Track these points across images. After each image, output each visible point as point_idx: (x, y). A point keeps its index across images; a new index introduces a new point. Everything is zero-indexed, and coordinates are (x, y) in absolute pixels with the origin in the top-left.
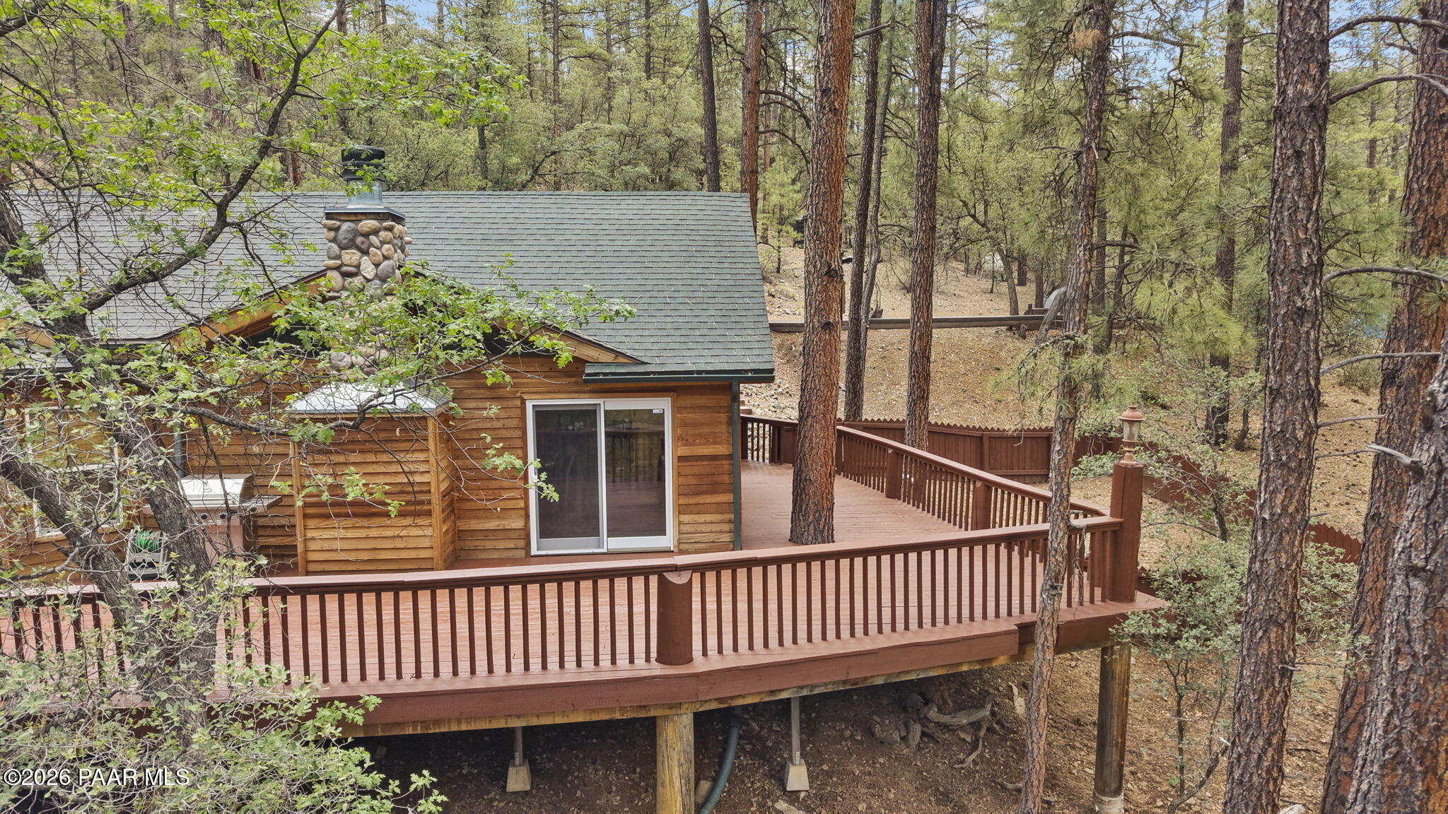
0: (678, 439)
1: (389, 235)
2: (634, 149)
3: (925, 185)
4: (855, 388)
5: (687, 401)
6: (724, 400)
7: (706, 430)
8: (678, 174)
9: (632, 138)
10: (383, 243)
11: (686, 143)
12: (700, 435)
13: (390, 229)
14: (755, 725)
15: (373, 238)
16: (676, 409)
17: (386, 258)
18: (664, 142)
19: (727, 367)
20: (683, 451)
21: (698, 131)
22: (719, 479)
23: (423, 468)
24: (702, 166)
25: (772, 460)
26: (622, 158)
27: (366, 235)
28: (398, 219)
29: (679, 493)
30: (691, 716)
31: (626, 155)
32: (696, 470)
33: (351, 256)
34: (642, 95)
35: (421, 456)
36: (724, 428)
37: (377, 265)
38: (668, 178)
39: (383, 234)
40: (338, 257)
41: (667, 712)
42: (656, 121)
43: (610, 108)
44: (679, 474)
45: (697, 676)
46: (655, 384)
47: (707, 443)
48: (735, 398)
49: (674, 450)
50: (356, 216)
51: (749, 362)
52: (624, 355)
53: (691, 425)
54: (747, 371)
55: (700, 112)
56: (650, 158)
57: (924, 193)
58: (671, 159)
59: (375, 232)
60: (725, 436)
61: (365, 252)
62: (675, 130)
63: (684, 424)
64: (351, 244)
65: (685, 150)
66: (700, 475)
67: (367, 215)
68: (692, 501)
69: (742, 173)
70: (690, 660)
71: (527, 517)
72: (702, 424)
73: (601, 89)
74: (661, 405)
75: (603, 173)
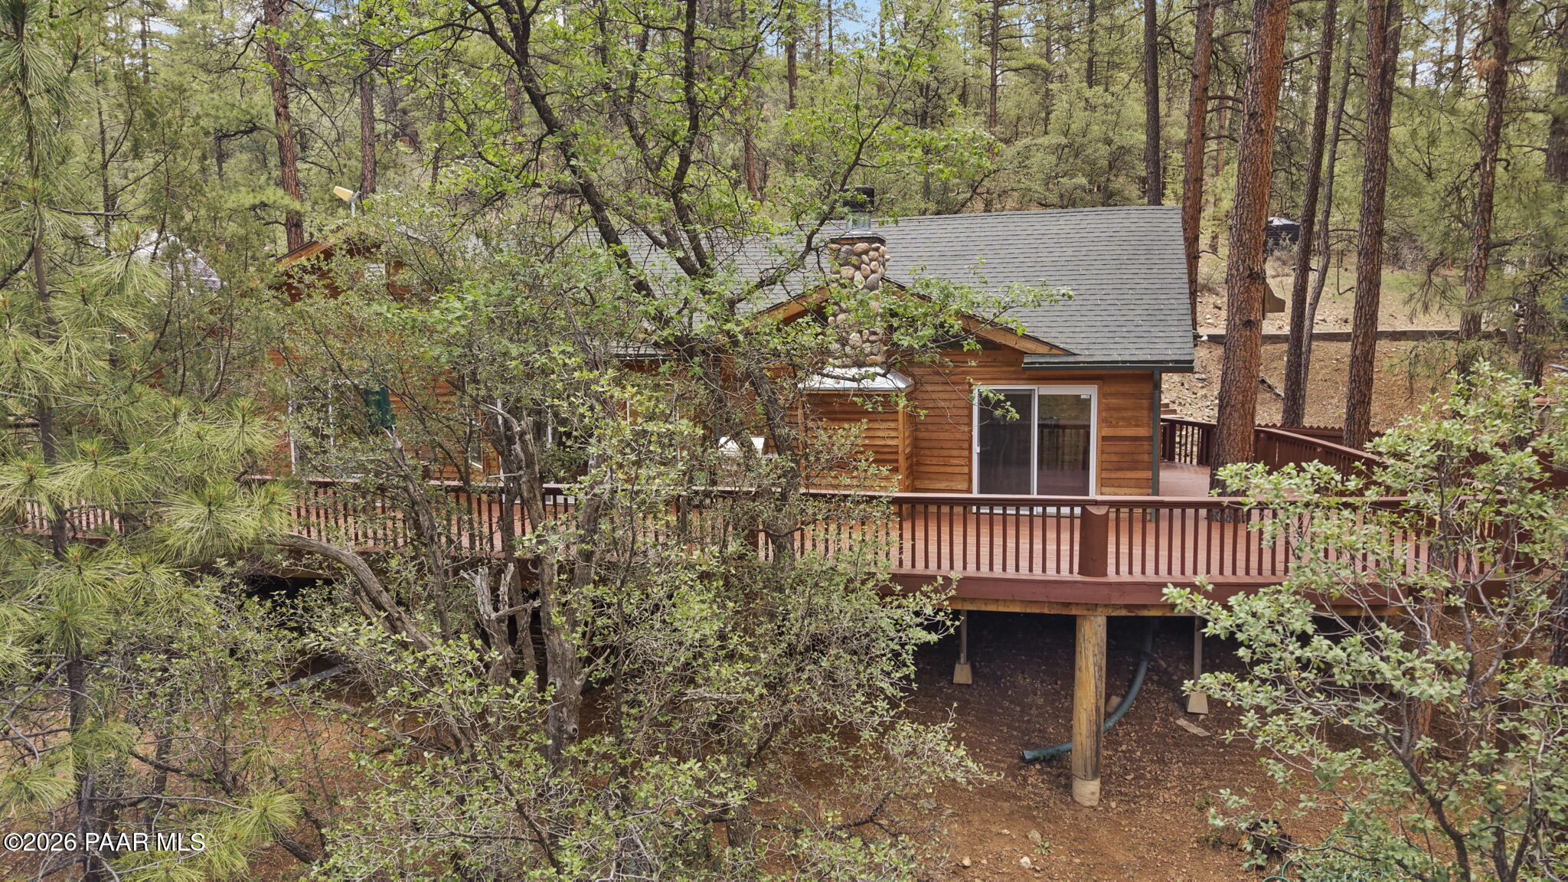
0: (1102, 421)
1: (876, 254)
2: (1071, 160)
3: (1372, 190)
4: (1294, 396)
5: (1113, 388)
6: (1147, 388)
7: (1129, 414)
8: (1119, 182)
9: (1071, 150)
10: (871, 260)
11: (1129, 151)
12: (1123, 419)
13: (877, 249)
14: (1163, 663)
15: (864, 257)
16: (1102, 395)
17: (873, 272)
18: (1104, 150)
19: (1149, 358)
20: (1107, 432)
21: (1140, 138)
22: (1140, 458)
23: (893, 434)
24: (1144, 174)
25: (1200, 463)
26: (1059, 169)
27: (859, 255)
28: (882, 241)
29: (1102, 468)
30: (1104, 619)
31: (1063, 167)
32: (1118, 449)
33: (847, 271)
34: (1083, 104)
35: (893, 425)
36: (1145, 413)
37: (866, 278)
38: (1106, 188)
39: (871, 253)
40: (838, 272)
41: (1085, 613)
42: (1096, 130)
43: (1047, 119)
44: (1103, 452)
45: (1110, 584)
46: (1083, 372)
47: (1129, 425)
48: (1157, 386)
49: (1099, 430)
50: (853, 241)
51: (1171, 354)
52: (1057, 347)
53: (1114, 409)
54: (1168, 362)
55: (1143, 118)
56: (1088, 168)
57: (1370, 198)
58: (1111, 167)
59: (866, 252)
60: (1145, 420)
61: (858, 268)
62: (1116, 138)
63: (1109, 408)
64: (846, 263)
65: (1127, 158)
66: (1122, 454)
67: (861, 239)
68: (1113, 475)
69: (1185, 181)
70: (1105, 575)
71: (970, 481)
72: (1126, 409)
73: (1038, 97)
74: (1089, 392)
75: (1037, 186)
